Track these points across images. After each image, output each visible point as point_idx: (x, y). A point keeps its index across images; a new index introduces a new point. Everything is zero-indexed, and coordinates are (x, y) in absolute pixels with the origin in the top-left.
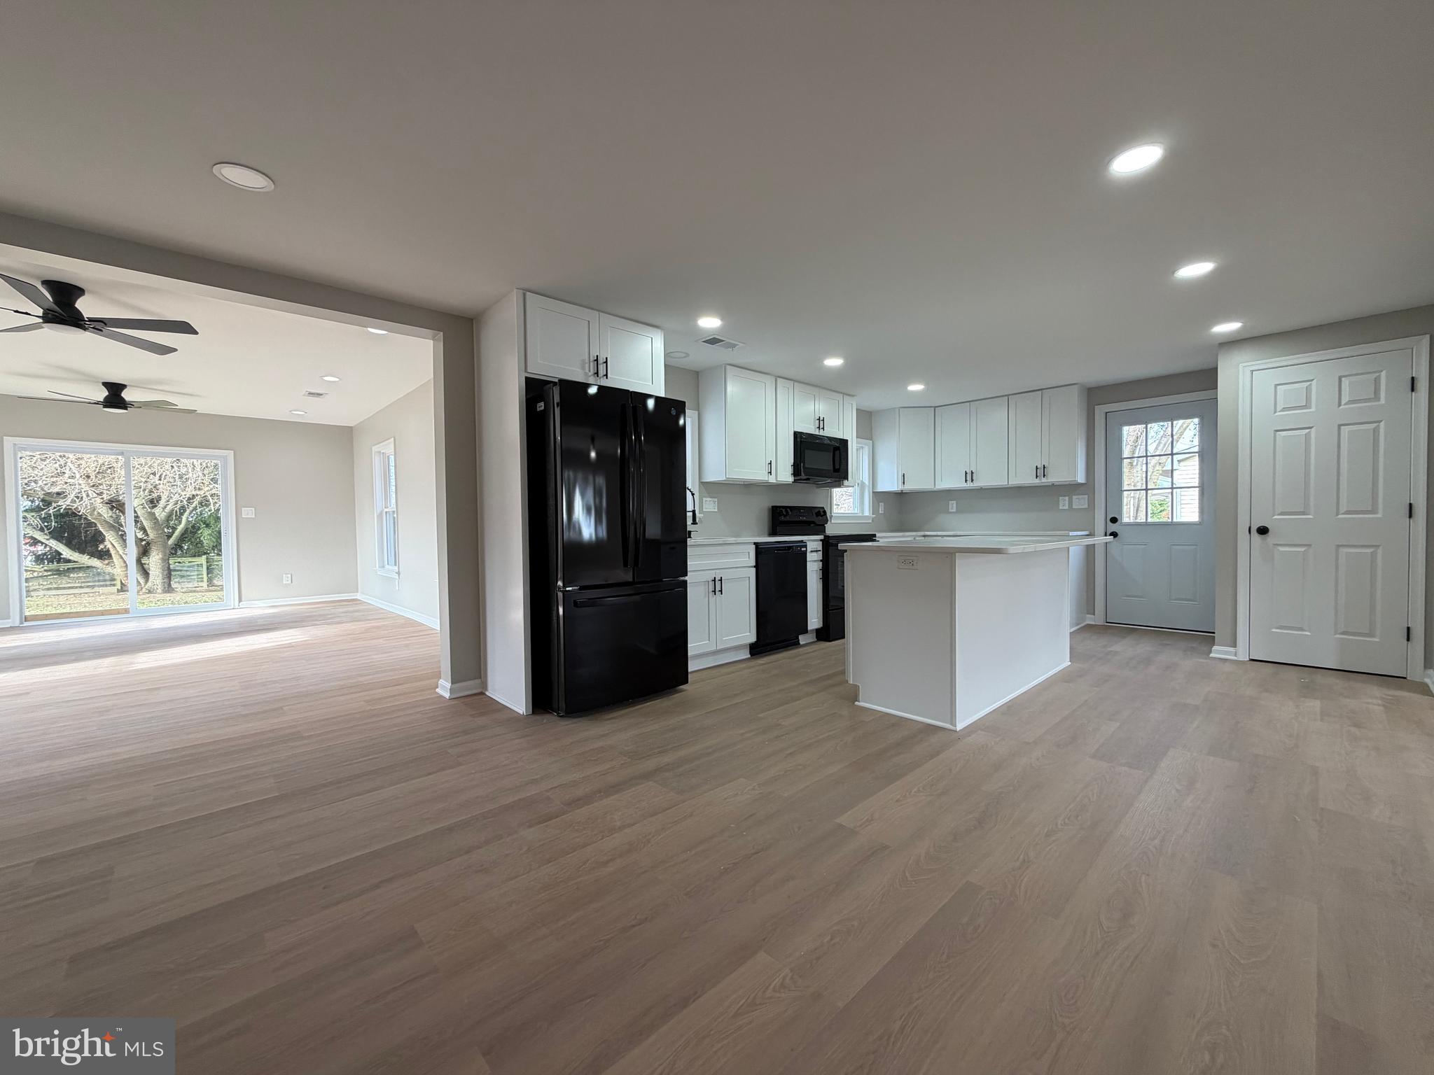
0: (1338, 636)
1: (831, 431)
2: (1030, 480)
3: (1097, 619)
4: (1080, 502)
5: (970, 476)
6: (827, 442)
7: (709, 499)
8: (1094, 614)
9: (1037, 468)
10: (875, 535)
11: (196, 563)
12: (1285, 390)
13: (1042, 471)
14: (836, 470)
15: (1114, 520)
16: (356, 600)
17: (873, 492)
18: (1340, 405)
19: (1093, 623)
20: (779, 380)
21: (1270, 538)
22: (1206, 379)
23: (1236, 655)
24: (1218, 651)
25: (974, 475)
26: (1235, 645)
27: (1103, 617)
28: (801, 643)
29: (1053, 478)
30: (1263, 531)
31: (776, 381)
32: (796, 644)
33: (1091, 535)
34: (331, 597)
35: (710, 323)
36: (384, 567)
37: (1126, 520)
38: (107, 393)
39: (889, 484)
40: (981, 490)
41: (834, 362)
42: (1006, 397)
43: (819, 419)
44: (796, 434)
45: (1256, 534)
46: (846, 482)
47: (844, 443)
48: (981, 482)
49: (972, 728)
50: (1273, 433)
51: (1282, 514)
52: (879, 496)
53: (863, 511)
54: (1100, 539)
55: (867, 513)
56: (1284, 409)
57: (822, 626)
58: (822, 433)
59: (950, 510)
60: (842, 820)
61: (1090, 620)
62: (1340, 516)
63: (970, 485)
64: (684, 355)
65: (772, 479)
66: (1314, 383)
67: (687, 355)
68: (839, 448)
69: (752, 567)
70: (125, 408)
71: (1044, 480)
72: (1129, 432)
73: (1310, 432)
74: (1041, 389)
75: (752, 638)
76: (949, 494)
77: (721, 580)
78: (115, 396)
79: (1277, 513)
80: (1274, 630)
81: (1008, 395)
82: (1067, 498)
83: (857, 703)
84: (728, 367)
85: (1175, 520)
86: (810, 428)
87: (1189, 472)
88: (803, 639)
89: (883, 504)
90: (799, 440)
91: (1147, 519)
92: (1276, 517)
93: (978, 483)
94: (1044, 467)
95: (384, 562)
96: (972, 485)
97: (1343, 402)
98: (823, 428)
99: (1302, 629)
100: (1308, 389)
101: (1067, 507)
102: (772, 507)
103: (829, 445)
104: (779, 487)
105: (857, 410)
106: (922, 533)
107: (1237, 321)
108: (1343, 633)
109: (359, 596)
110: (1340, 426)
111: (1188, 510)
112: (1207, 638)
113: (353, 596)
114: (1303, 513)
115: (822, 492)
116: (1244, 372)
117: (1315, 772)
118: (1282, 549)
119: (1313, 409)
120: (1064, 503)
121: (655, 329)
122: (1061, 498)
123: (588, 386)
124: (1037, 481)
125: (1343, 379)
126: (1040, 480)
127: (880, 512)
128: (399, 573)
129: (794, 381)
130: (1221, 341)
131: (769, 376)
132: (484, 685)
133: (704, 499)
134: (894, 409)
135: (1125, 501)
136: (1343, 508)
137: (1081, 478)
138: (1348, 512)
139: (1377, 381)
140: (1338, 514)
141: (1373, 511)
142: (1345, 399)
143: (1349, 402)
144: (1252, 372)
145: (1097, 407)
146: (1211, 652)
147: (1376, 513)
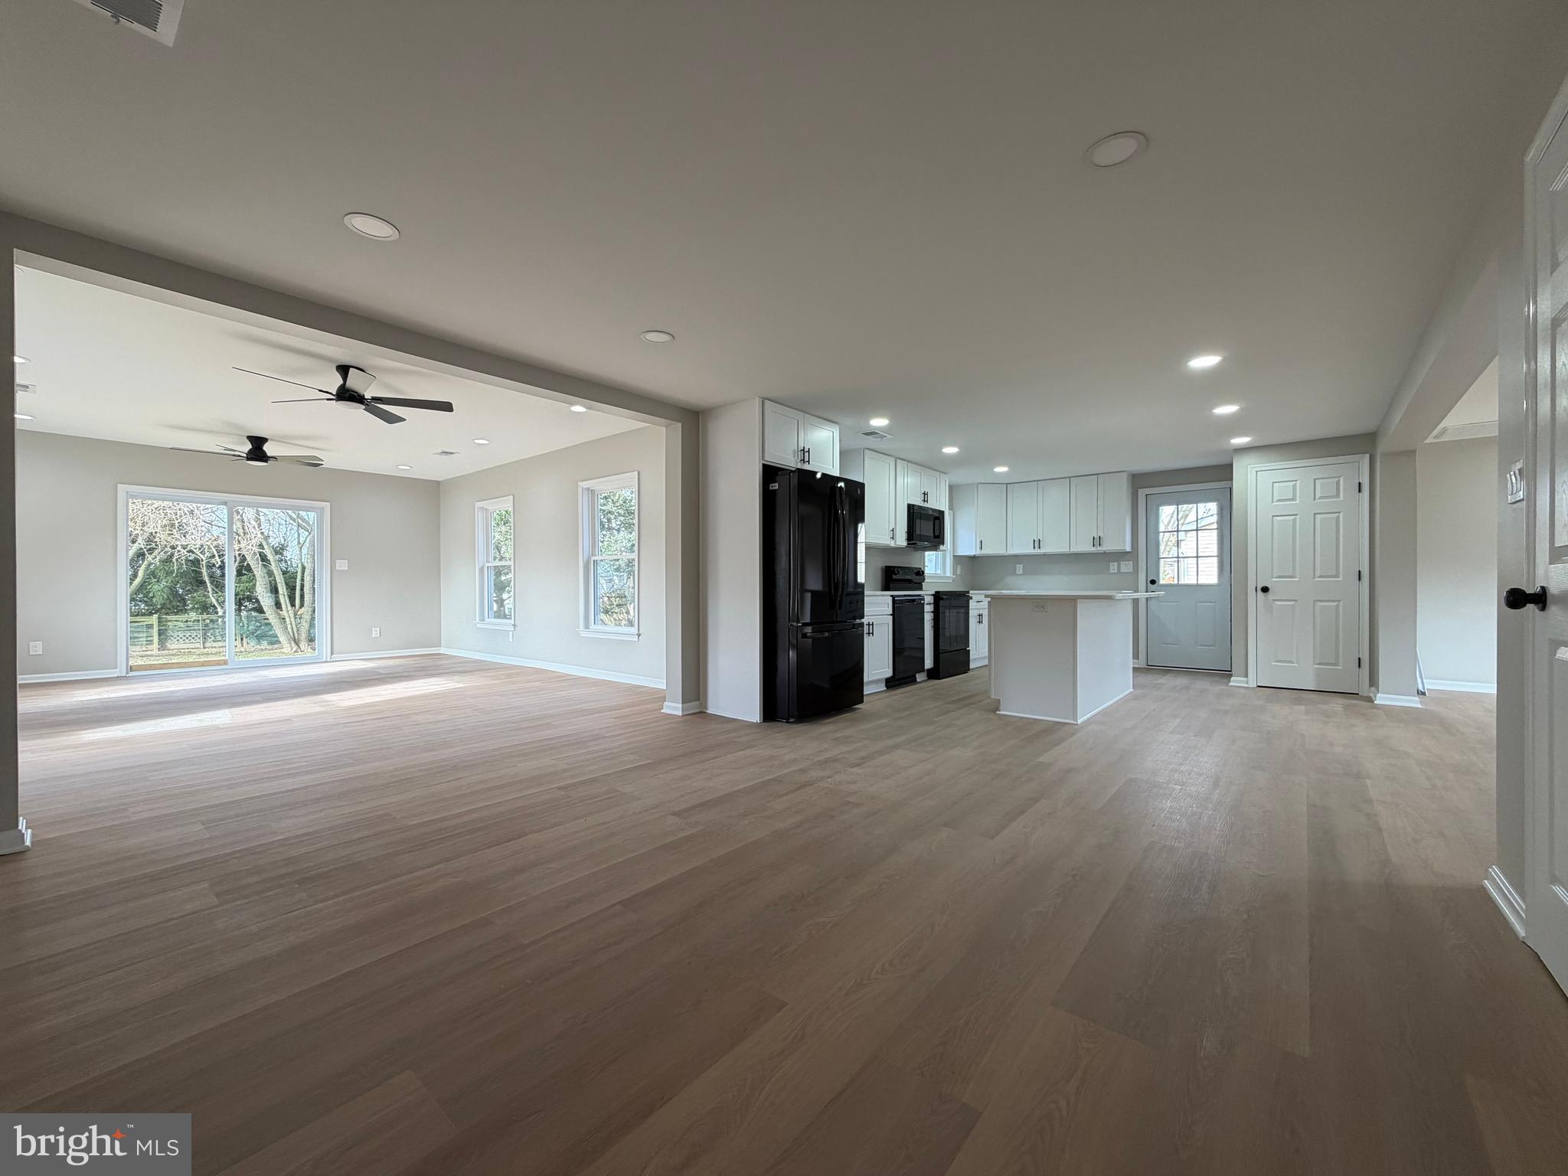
0: (1316, 666)
1: (933, 504)
2: (1088, 548)
3: (1142, 663)
4: (1127, 567)
5: (1038, 543)
6: (931, 513)
8: (1138, 659)
9: (1094, 539)
11: (146, 623)
12: (1278, 487)
13: (1097, 541)
14: (936, 537)
15: (1153, 582)
16: (439, 654)
17: (954, 556)
18: (1315, 500)
19: (1138, 666)
20: (898, 461)
21: (1270, 596)
22: (1224, 472)
23: (1247, 684)
24: (1236, 681)
25: (1041, 543)
26: (1247, 676)
27: (1145, 662)
28: (918, 680)
29: (1107, 547)
30: (1265, 590)
31: (896, 461)
32: (914, 681)
33: (1136, 591)
34: (399, 653)
35: (879, 422)
36: (484, 620)
37: (1162, 582)
38: (251, 447)
39: (968, 549)
40: (1045, 555)
41: (951, 450)
42: (1068, 480)
43: (924, 493)
44: (908, 505)
45: (1261, 592)
46: (941, 547)
47: (942, 513)
48: (1048, 549)
49: (1088, 722)
50: (1271, 517)
51: (1278, 577)
52: (958, 559)
54: (1142, 595)
55: (946, 574)
56: (1279, 500)
57: (932, 666)
58: (926, 505)
59: (1017, 573)
60: (1041, 759)
61: (1135, 664)
63: (1037, 551)
65: (892, 544)
66: (1298, 482)
68: (938, 518)
69: (891, 615)
70: (266, 461)
71: (1099, 548)
72: (1166, 512)
73: (1296, 517)
74: (1098, 474)
75: (889, 673)
76: (1018, 558)
77: (873, 625)
78: (257, 449)
79: (1275, 577)
80: (1273, 663)
81: (1070, 477)
82: (1116, 564)
83: (997, 712)
84: (866, 450)
85: (1199, 582)
86: (917, 501)
87: (1210, 541)
88: (920, 677)
90: (912, 511)
91: (1178, 581)
92: (1274, 579)
93: (1044, 550)
94: (1100, 538)
95: (484, 616)
96: (1039, 551)
97: (1317, 497)
98: (927, 502)
99: (1292, 662)
100: (1294, 487)
101: (1116, 571)
102: (886, 567)
103: (931, 515)
104: (897, 550)
105: (949, 486)
107: (1246, 437)
108: (1320, 664)
109: (442, 650)
110: (1315, 514)
111: (1209, 575)
112: (1227, 674)
113: (436, 650)
114: (1292, 577)
115: (918, 554)
116: (1251, 470)
117: (1303, 736)
118: (1277, 603)
119: (1297, 502)
120: (1113, 567)
121: (834, 424)
122: (1111, 564)
123: (816, 473)
124: (1093, 549)
125: (1317, 481)
126: (1096, 548)
127: (957, 572)
128: (514, 625)
129: (908, 461)
130: (1236, 449)
131: (892, 458)
132: (705, 705)
134: (973, 484)
135: (1162, 567)
136: (1317, 574)
137: (1128, 548)
138: (1320, 577)
139: (1338, 483)
140: (1314, 578)
141: (1337, 576)
142: (1318, 495)
143: (1320, 498)
144: (1257, 472)
145: (1139, 490)
146: (1230, 682)
147: (1338, 577)
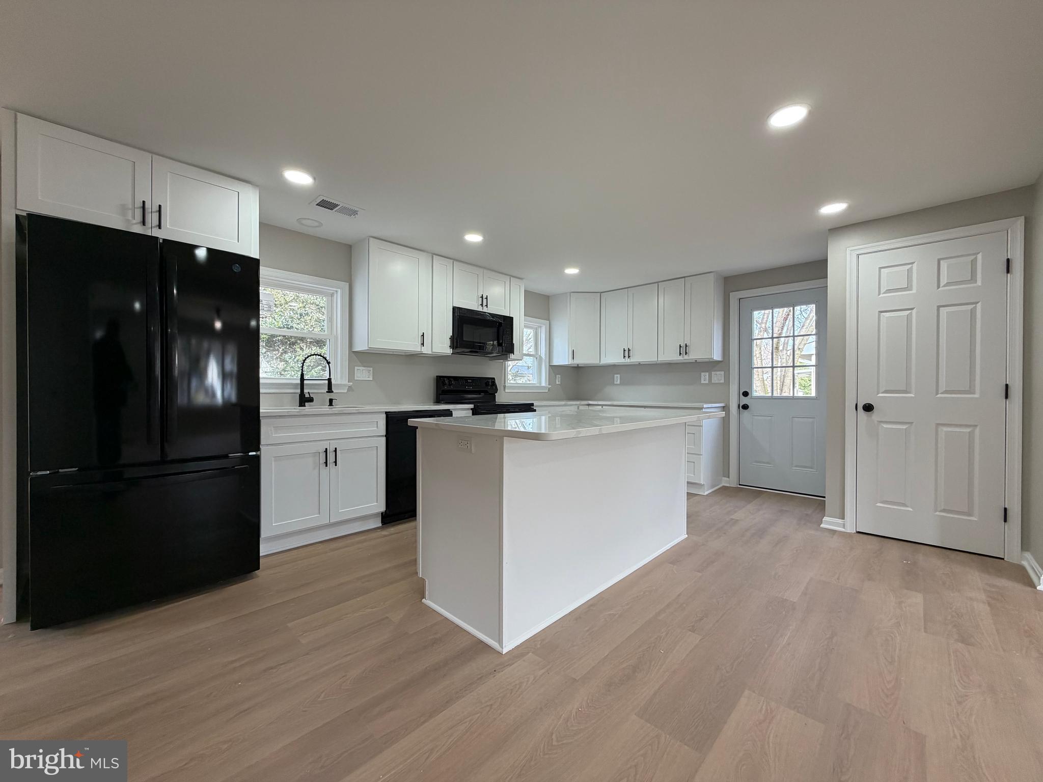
0: (938, 513)
1: (496, 308)
2: (675, 357)
3: (731, 482)
4: (718, 377)
5: (627, 353)
6: (490, 318)
7: (361, 368)
8: (729, 478)
9: (680, 347)
10: (532, 404)
12: (887, 273)
13: (684, 349)
14: (502, 345)
15: (746, 394)
17: (550, 366)
18: (938, 287)
19: (728, 485)
21: (875, 416)
23: (844, 527)
24: (829, 522)
25: (631, 352)
26: (843, 517)
27: (736, 481)
29: (693, 356)
30: (868, 408)
31: (433, 257)
35: (298, 178)
37: (755, 394)
39: (562, 358)
40: (637, 364)
41: (474, 238)
42: (656, 285)
43: (482, 297)
44: (454, 308)
45: (862, 411)
46: (512, 356)
47: (509, 321)
48: (637, 358)
50: (877, 315)
51: (887, 391)
52: (555, 370)
53: (540, 383)
55: (543, 384)
56: (888, 291)
58: (485, 310)
59: (616, 383)
61: (725, 482)
62: (939, 396)
63: (627, 361)
64: (316, 224)
65: (426, 350)
66: (915, 265)
67: (321, 225)
68: (504, 324)
69: (382, 436)
71: (686, 357)
72: (760, 317)
73: (911, 312)
74: (684, 277)
76: (614, 368)
77: (335, 451)
79: (881, 391)
80: (879, 504)
81: (658, 282)
82: (707, 374)
83: (423, 601)
84: (371, 239)
85: (796, 395)
86: (471, 303)
89: (560, 376)
90: (458, 314)
91: (772, 394)
92: (880, 395)
93: (635, 359)
94: (686, 346)
96: (629, 360)
97: (942, 284)
98: (487, 306)
99: (904, 505)
100: (910, 271)
101: (707, 382)
102: (437, 376)
103: (492, 321)
105: (525, 291)
106: (586, 402)
108: (944, 511)
110: (939, 307)
111: (807, 387)
114: (906, 392)
115: (495, 364)
116: (851, 254)
118: (885, 426)
119: (914, 291)
120: (705, 378)
121: (245, 184)
122: (702, 373)
124: (681, 358)
125: (941, 262)
126: (683, 357)
127: (557, 383)
129: (454, 260)
130: (829, 228)
131: (425, 254)
133: (356, 368)
134: (566, 293)
135: (755, 377)
136: (943, 387)
137: (717, 356)
138: (946, 392)
139: (974, 263)
140: (937, 394)
141: (971, 391)
142: (944, 281)
143: (948, 284)
144: (858, 256)
145: (731, 293)
146: (822, 523)
147: (974, 393)
